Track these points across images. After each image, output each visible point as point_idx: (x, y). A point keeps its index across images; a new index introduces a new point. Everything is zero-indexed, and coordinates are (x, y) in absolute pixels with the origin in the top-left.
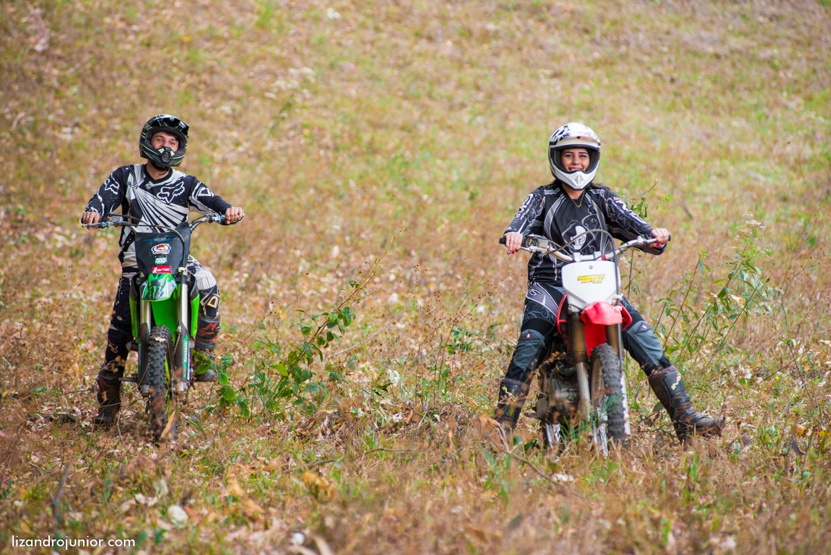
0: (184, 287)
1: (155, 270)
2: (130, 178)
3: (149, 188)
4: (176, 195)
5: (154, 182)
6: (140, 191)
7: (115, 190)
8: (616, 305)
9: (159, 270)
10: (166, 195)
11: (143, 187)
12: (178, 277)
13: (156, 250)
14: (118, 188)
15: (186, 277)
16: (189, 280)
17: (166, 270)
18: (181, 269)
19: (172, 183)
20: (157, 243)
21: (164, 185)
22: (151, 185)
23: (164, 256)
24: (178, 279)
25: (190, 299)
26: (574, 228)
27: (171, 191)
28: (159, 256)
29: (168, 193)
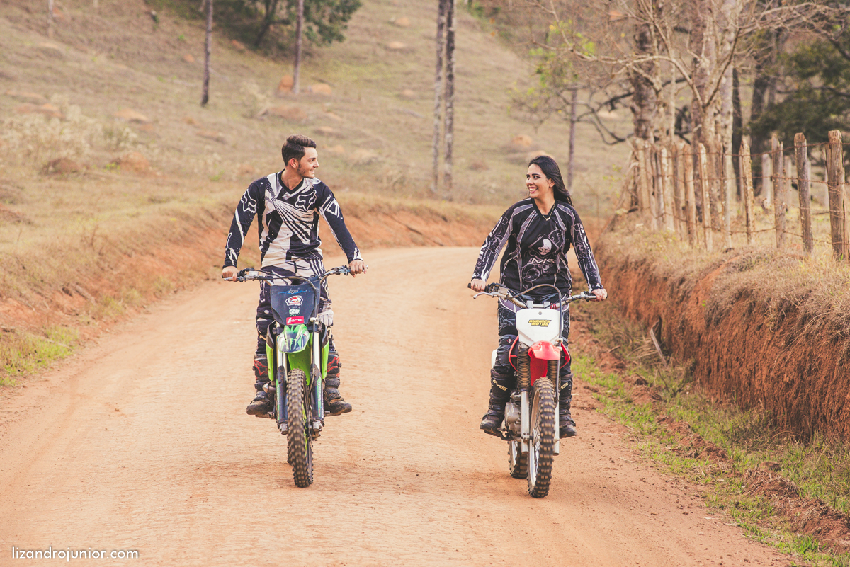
0: (317, 335)
1: (290, 320)
2: (267, 193)
3: (286, 198)
4: (312, 203)
5: (291, 192)
6: (278, 202)
7: (253, 209)
8: (558, 345)
9: (294, 321)
10: (303, 203)
11: (280, 198)
12: (310, 327)
13: (290, 302)
14: (255, 206)
15: (317, 326)
16: (320, 328)
17: (300, 320)
18: (312, 319)
19: (307, 190)
20: (291, 295)
21: (300, 193)
22: (287, 195)
23: (297, 307)
24: (310, 329)
25: (321, 346)
26: (542, 240)
27: (307, 199)
28: (293, 307)
29: (304, 201)
